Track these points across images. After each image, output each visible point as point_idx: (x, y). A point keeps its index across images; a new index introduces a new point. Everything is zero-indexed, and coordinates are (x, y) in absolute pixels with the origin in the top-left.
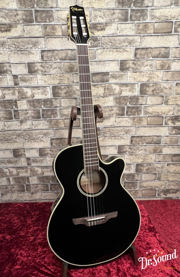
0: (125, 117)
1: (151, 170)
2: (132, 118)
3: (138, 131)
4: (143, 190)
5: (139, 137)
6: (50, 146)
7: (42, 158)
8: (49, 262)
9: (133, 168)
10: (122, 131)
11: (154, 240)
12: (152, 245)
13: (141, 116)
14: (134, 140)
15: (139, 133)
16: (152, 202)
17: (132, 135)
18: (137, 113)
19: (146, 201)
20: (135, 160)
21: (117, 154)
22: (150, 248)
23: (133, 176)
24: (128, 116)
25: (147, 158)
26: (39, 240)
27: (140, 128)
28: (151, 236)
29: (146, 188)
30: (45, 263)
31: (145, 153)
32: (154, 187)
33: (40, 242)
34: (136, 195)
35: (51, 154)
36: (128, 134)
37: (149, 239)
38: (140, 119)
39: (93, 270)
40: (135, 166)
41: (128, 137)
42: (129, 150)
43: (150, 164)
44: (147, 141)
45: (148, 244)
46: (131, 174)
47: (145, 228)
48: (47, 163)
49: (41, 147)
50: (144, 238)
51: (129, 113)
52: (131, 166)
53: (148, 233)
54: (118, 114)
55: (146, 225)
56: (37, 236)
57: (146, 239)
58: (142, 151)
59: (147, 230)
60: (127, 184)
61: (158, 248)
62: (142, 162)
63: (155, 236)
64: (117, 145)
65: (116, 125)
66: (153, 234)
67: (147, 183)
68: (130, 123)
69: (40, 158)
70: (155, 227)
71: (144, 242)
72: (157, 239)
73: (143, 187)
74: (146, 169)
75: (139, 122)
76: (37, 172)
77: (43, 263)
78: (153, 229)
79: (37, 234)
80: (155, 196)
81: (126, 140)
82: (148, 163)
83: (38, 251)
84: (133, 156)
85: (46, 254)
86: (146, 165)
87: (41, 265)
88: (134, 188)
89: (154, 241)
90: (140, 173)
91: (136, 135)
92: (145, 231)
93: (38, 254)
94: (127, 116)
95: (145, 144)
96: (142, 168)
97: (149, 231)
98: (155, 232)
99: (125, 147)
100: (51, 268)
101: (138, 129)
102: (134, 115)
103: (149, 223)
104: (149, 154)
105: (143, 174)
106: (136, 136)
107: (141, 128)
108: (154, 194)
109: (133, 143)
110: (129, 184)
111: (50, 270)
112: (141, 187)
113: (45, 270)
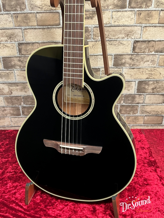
0: (126, 11)
1: (158, 90)
2: (138, 12)
3: (144, 32)
4: (146, 116)
5: (145, 41)
6: (17, 55)
7: (8, 72)
8: (21, 199)
9: (134, 87)
10: (121, 33)
11: (153, 176)
12: (150, 181)
13: (151, 8)
14: (137, 47)
15: (146, 37)
16: (156, 132)
17: (135, 39)
18: (145, 4)
19: (148, 130)
20: (137, 76)
21: (113, 67)
22: (148, 185)
23: (133, 97)
24: (131, 9)
25: (154, 73)
26: (8, 174)
27: (147, 28)
28: (151, 171)
29: (150, 113)
30: (16, 199)
31: (152, 66)
32: (160, 112)
33: (10, 176)
34: (136, 122)
35: (20, 66)
36: (130, 37)
37: (148, 175)
38: (148, 14)
39: (74, 208)
40: (137, 84)
41: (129, 42)
42: (130, 61)
43: (157, 82)
44: (156, 49)
45: (145, 180)
46: (130, 95)
47: (143, 161)
48: (15, 78)
49: (5, 55)
50: (141, 174)
51: (133, 5)
52: (131, 84)
53: (147, 168)
54: (116, 6)
55: (145, 158)
56: (6, 169)
57: (144, 174)
58: (149, 63)
59: (147, 164)
60: (124, 108)
61: (157, 185)
62: (147, 78)
63: (156, 171)
64: (113, 54)
65: (113, 23)
66: (154, 168)
67: (152, 107)
68: (133, 20)
69: (5, 71)
70: (157, 161)
71: (141, 177)
72: (158, 175)
73: (146, 112)
74: (152, 88)
75: (147, 18)
76: (3, 91)
77: (14, 199)
78: (153, 163)
79: (6, 167)
80: (160, 124)
81: (126, 47)
82: (156, 80)
83: (7, 187)
84: (135, 69)
85: (18, 189)
86: (152, 82)
87: (11, 202)
88: (134, 113)
89: (154, 178)
90: (144, 94)
91: (141, 39)
92: (143, 166)
93: (7, 189)
94: (129, 10)
95: (153, 53)
96: (147, 87)
97: (148, 165)
98: (156, 167)
99: (124, 56)
100: (23, 205)
101: (144, 30)
102: (140, 7)
103: (150, 156)
104: (158, 68)
105: (147, 95)
106: (141, 41)
107: (150, 28)
108: (160, 121)
109: (136, 51)
110: (127, 108)
111: (22, 207)
112: (143, 112)
113: (15, 207)
